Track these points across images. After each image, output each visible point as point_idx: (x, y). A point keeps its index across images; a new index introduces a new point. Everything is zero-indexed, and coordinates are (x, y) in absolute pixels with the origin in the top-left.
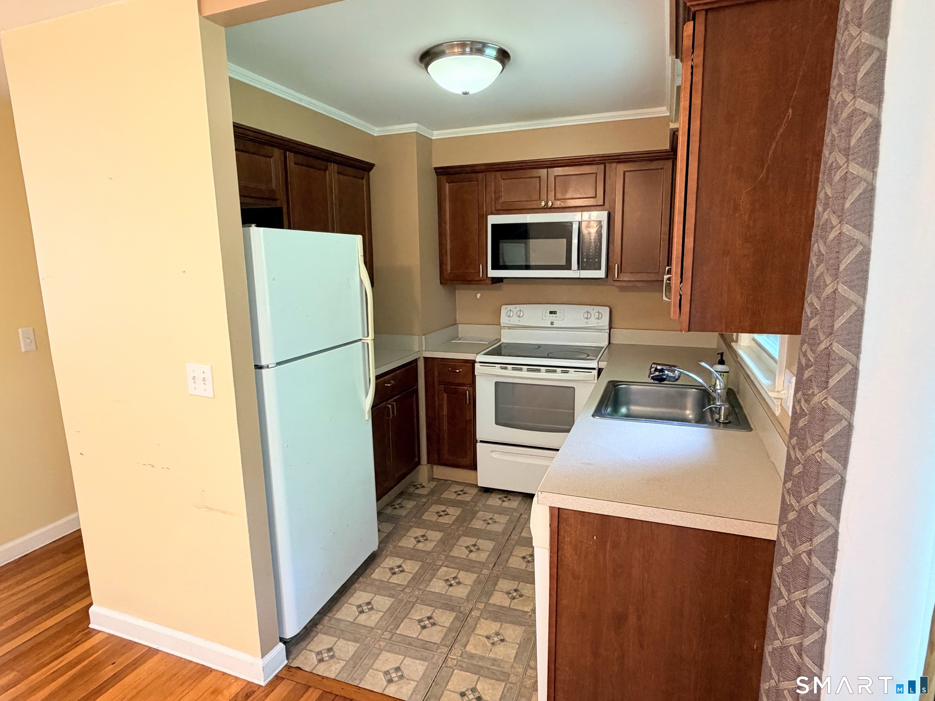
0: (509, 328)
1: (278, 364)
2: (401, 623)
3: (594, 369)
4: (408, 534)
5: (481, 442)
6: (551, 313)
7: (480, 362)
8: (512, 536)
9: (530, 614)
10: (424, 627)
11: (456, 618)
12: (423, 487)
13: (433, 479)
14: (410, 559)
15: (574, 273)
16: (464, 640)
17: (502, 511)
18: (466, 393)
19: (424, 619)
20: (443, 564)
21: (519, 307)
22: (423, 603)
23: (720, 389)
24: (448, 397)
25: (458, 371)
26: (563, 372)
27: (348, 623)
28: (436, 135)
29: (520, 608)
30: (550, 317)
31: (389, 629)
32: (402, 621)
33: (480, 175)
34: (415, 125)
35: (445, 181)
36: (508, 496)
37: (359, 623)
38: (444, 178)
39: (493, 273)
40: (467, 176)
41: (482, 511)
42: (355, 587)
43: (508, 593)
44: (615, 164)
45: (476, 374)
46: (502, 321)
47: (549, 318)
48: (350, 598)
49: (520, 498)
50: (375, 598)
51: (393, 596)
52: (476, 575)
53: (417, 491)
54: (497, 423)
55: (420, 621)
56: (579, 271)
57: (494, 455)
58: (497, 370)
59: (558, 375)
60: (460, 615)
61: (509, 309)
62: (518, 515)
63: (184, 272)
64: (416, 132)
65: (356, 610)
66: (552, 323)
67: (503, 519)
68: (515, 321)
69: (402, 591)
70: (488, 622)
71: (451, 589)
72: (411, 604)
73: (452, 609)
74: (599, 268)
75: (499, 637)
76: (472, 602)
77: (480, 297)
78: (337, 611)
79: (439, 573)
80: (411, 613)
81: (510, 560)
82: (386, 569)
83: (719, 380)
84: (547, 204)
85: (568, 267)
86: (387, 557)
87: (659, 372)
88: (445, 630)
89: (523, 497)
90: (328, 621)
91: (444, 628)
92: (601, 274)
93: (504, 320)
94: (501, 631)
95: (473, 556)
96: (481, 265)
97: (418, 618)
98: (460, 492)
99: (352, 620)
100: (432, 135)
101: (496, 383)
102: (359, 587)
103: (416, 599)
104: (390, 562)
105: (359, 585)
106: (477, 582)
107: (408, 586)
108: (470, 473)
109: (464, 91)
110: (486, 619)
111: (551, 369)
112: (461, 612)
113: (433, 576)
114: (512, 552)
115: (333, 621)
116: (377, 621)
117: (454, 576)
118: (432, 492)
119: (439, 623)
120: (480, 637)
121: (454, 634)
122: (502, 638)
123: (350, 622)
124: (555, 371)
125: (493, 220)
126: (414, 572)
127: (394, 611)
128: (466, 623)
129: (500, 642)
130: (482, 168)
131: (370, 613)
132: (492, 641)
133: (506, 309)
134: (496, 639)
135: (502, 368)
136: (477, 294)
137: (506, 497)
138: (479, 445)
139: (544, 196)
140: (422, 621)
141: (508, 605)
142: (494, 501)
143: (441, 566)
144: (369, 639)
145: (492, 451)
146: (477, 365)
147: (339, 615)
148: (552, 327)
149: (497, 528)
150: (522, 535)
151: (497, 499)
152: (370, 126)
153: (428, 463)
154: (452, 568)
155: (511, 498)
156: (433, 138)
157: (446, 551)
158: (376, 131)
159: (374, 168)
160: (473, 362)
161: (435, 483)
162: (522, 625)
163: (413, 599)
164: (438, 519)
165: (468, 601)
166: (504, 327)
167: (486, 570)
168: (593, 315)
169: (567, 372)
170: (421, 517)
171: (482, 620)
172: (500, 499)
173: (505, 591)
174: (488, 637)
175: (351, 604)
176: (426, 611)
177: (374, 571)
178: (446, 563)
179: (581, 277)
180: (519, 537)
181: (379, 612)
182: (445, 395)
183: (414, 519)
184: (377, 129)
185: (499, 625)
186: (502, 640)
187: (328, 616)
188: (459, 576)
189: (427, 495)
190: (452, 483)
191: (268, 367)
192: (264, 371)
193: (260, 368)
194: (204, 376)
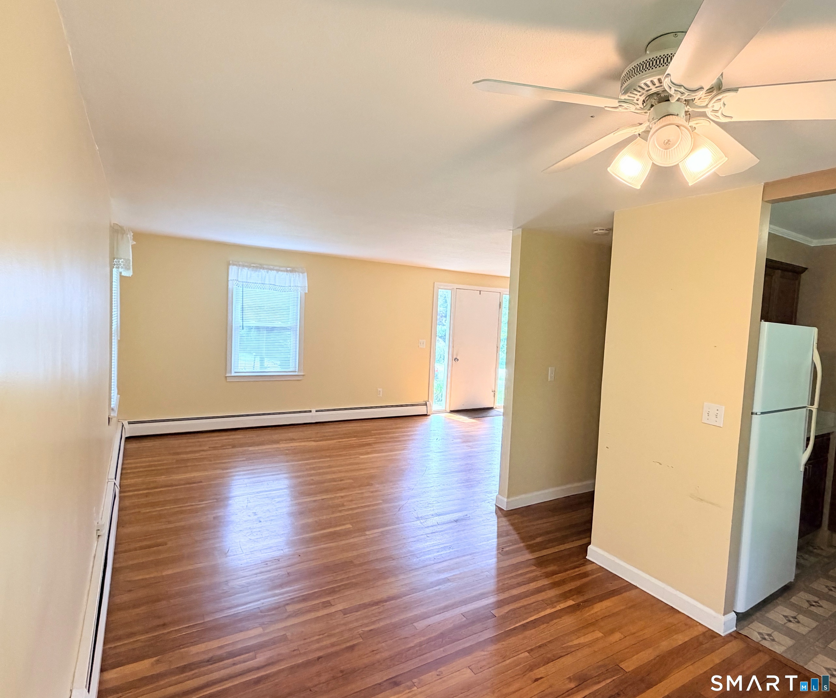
1: (762, 413)
2: (831, 642)
12: (822, 549)
13: (831, 546)
14: (825, 600)
31: (820, 641)
37: (789, 627)
42: (777, 602)
50: (799, 616)
51: (817, 621)
53: (815, 551)
65: (784, 618)
69: (824, 620)
78: (766, 613)
82: (803, 600)
86: (801, 591)
90: (761, 617)
99: (782, 623)
102: (781, 604)
104: (805, 596)
105: (781, 602)
107: (829, 619)
115: (765, 618)
127: (822, 632)
147: (768, 616)
152: (810, 239)
153: (829, 529)
158: (814, 243)
159: (806, 271)
161: (833, 551)
170: (827, 573)
175: (777, 612)
177: (792, 597)
181: (807, 627)
184: (815, 241)
187: (760, 613)
191: (756, 414)
192: (754, 416)
193: (752, 413)
194: (717, 412)
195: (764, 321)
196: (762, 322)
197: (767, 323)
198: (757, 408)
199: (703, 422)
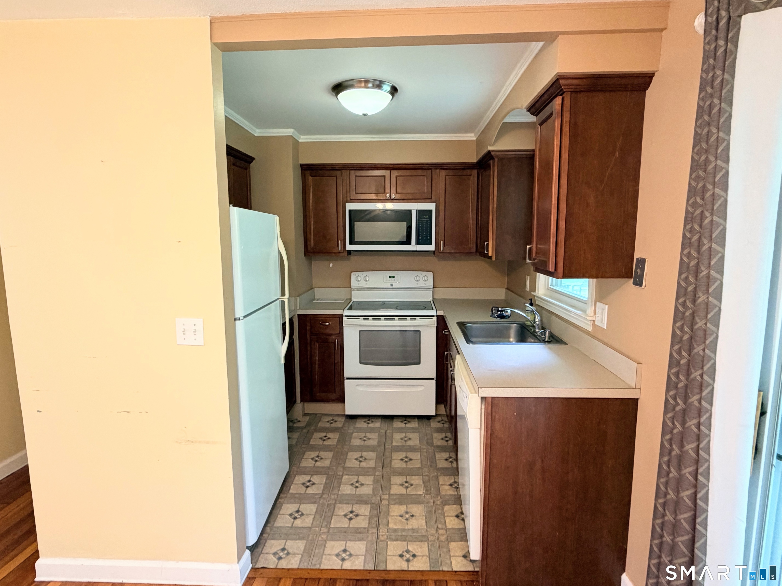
0: (358, 289)
1: (245, 317)
2: (331, 520)
3: (433, 316)
4: (305, 457)
5: (348, 379)
6: (390, 277)
7: (346, 316)
8: (387, 447)
9: (424, 495)
10: (351, 519)
11: (371, 508)
12: (299, 421)
13: (305, 415)
14: (315, 475)
15: (413, 247)
16: (385, 521)
17: (372, 430)
18: (335, 341)
19: (348, 514)
20: (343, 473)
21: (365, 273)
22: (341, 502)
23: (538, 321)
24: (319, 345)
25: (328, 324)
26: (411, 320)
27: (288, 528)
28: (303, 139)
29: (415, 493)
30: (389, 280)
31: (323, 526)
32: (332, 518)
33: (339, 173)
34: (292, 130)
35: (309, 175)
36: (370, 419)
37: (297, 526)
38: (308, 173)
39: (349, 247)
40: (328, 172)
41: (355, 432)
42: (280, 502)
43: (402, 485)
44: (438, 170)
45: (344, 325)
46: (352, 284)
47: (389, 282)
48: (280, 510)
49: (380, 420)
50: (301, 507)
51: (315, 503)
52: (373, 477)
53: (295, 425)
54: (361, 363)
55: (345, 515)
56: (416, 246)
57: (360, 388)
58: (361, 321)
59: (408, 322)
60: (373, 505)
61: (357, 275)
62: (384, 431)
63: (179, 242)
64: (292, 136)
65: (290, 518)
66: (392, 285)
67: (374, 436)
68: (363, 284)
69: (320, 498)
70: (396, 506)
71: (358, 489)
72: (332, 506)
73: (366, 503)
74: (430, 244)
75: (409, 514)
76: (378, 495)
77: (332, 266)
78: (274, 522)
79: (343, 480)
80: (335, 511)
81: (393, 463)
82: (299, 485)
83: (537, 315)
84: (390, 196)
85: (408, 242)
86: (295, 476)
87: (501, 312)
88: (367, 518)
89: (382, 418)
90: (271, 530)
91: (366, 517)
92: (432, 248)
93: (354, 283)
94: (408, 510)
95: (364, 464)
96: (340, 241)
97: (343, 514)
98: (332, 421)
99: (290, 526)
100: (300, 138)
101: (360, 331)
102: (284, 501)
103: (334, 501)
104: (300, 479)
105: (283, 500)
106: (376, 481)
107: (323, 494)
108: (339, 405)
109: (365, 113)
110: (395, 504)
111: (403, 318)
112: (373, 504)
113: (340, 483)
114: (391, 457)
115: (275, 529)
116: (311, 521)
117: (356, 480)
118: (309, 424)
119: (361, 514)
120: (395, 517)
121: (375, 519)
122: (411, 514)
123: (289, 527)
124: (405, 320)
125: (350, 206)
126: (324, 483)
127: (322, 513)
128: (380, 510)
129: (411, 517)
130: (340, 166)
131: (301, 518)
132: (405, 518)
133: (355, 275)
134: (407, 516)
135: (365, 319)
136: (330, 264)
137: (369, 420)
138: (346, 382)
139: (387, 190)
140: (347, 515)
141: (406, 493)
142: (361, 424)
143: (342, 475)
144: (311, 535)
145: (357, 385)
146: (344, 319)
147: (277, 524)
148: (392, 288)
149: (374, 442)
150: (393, 444)
151: (363, 423)
152: (254, 128)
153: (301, 401)
154: (352, 475)
155: (373, 420)
156: (300, 141)
157: (341, 464)
158: (257, 132)
159: (254, 161)
160: (341, 317)
161: (307, 418)
162: (422, 504)
163: (332, 502)
164: (323, 443)
165: (375, 496)
166: (353, 289)
167: (378, 472)
168: (421, 278)
169: (415, 320)
170: (309, 444)
171: (392, 506)
172: (365, 422)
173: (398, 483)
174: (401, 516)
175: (283, 514)
176: (346, 508)
177: (290, 487)
178: (345, 473)
179: (418, 250)
180: (392, 447)
181: (310, 516)
182: (317, 344)
183: (303, 446)
184: (258, 130)
185: (405, 506)
186: (412, 516)
187: (269, 527)
188: (359, 479)
189: (305, 427)
190: (322, 416)
191: (239, 319)
192: (237, 322)
193: (235, 320)
194: (194, 327)
195: (232, 206)
196: (230, 207)
197: (236, 209)
198: (239, 313)
199: (178, 344)
